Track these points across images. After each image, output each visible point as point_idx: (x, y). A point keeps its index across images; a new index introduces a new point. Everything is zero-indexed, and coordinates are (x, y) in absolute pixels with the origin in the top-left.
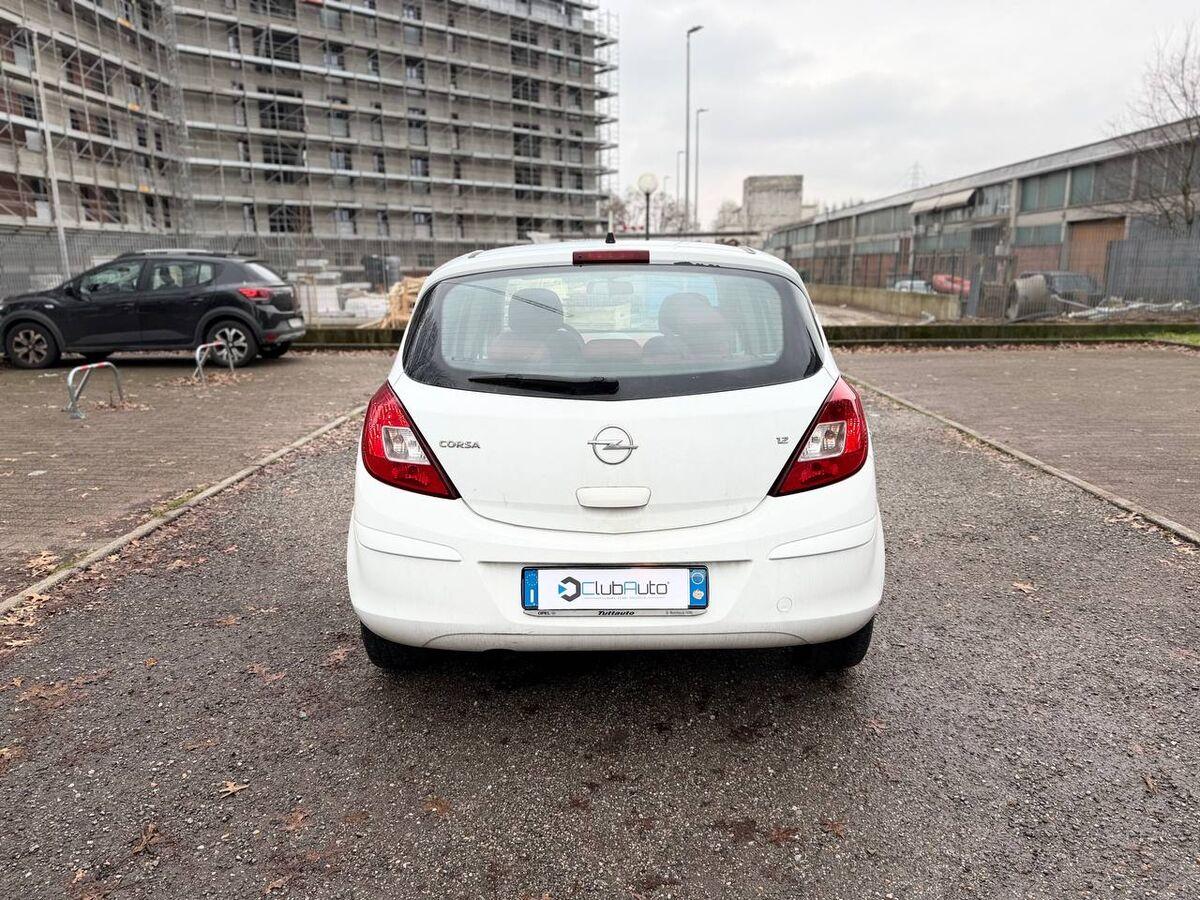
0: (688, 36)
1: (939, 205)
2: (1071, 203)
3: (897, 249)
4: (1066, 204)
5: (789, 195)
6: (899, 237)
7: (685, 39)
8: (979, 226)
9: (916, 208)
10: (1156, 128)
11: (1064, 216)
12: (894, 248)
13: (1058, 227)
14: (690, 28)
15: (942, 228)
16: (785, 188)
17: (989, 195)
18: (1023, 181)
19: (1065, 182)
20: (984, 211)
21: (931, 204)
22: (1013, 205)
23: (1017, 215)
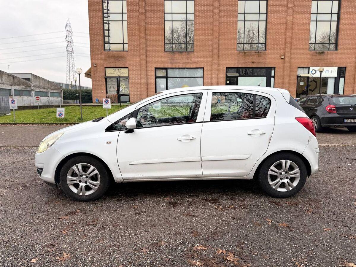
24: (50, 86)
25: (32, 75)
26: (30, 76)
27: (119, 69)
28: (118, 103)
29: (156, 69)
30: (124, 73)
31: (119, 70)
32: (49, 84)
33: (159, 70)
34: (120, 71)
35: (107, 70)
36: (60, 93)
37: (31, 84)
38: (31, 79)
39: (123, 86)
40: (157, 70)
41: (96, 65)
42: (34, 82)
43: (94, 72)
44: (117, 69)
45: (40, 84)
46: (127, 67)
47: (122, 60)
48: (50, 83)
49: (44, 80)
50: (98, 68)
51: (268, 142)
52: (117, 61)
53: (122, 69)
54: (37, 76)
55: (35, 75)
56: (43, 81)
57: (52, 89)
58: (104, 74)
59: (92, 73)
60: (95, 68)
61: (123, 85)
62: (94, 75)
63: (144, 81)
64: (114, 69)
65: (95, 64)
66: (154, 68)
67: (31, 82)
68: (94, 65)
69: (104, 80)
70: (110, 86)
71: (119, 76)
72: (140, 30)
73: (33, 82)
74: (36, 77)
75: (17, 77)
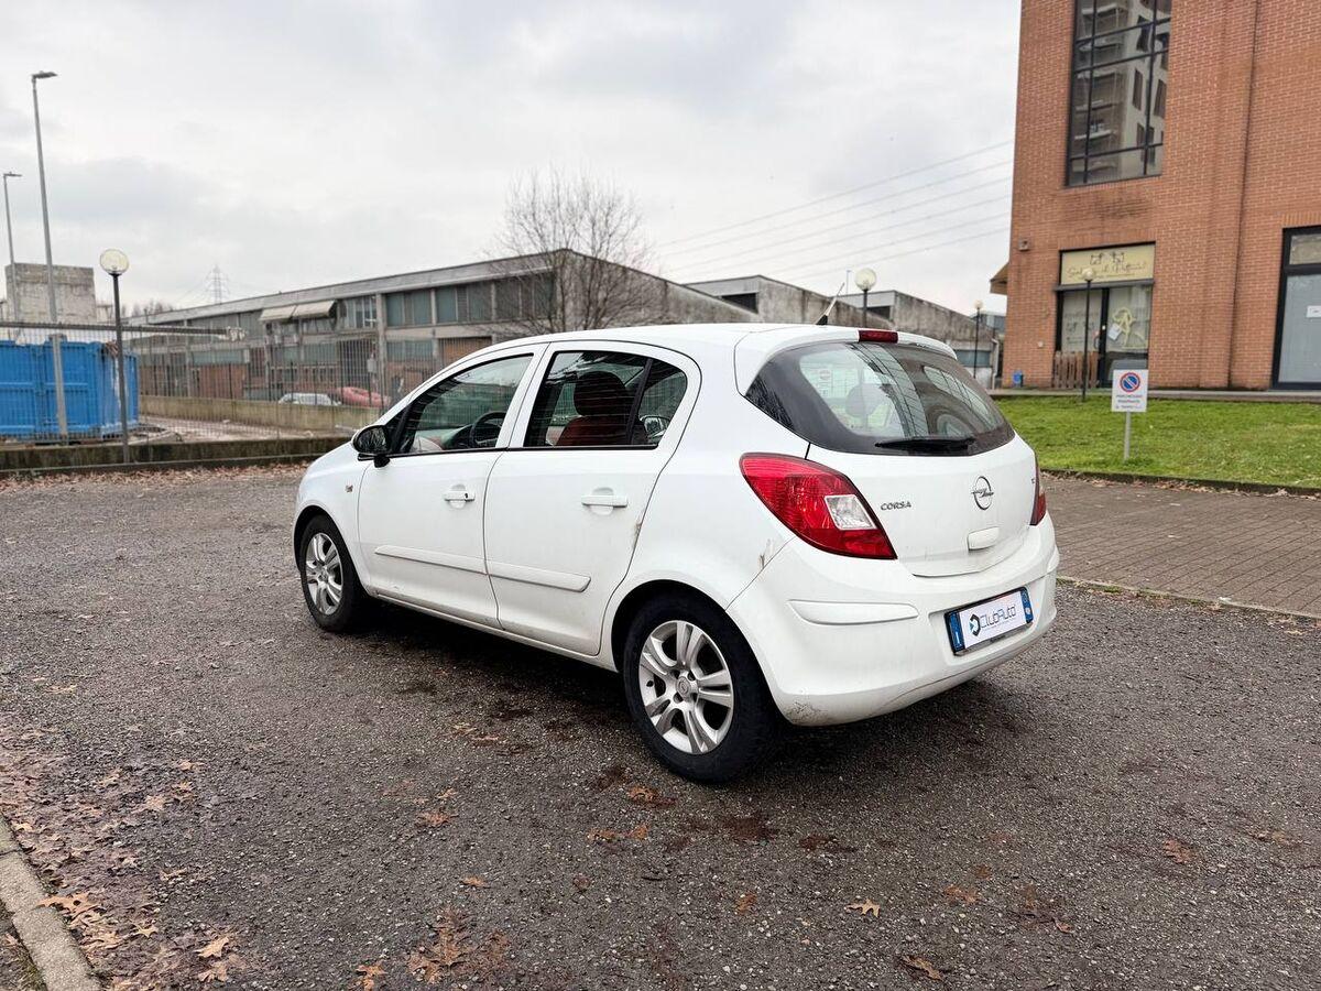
0: (34, 82)
1: (296, 314)
2: (438, 321)
3: (247, 360)
4: (434, 321)
5: (77, 291)
6: (249, 346)
7: (31, 84)
8: (343, 339)
9: (267, 315)
10: (516, 258)
11: (434, 333)
12: (243, 358)
13: (429, 342)
14: (37, 72)
15: (301, 340)
16: (69, 281)
17: (352, 308)
18: (387, 296)
19: (430, 299)
20: (348, 323)
21: (287, 313)
22: (380, 318)
23: (385, 330)
24: (953, 329)
25: (898, 294)
26: (888, 301)
27: (1118, 251)
28: (1098, 387)
29: (1288, 233)
30: (1139, 264)
31: (1114, 255)
32: (950, 324)
33: (1305, 237)
34: (1121, 258)
35: (1069, 260)
36: (989, 352)
37: (890, 324)
38: (891, 309)
39: (1125, 318)
40: (1294, 238)
41: (1026, 248)
42: (900, 318)
43: (1019, 271)
44: (1107, 253)
45: (919, 324)
46: (1150, 239)
47: (1132, 213)
48: (954, 319)
49: (937, 310)
50: (1037, 255)
51: (633, 542)
52: (1109, 222)
53: (1129, 252)
54: (912, 298)
55: (907, 297)
56: (933, 311)
57: (959, 340)
58: (1053, 276)
59: (1012, 278)
60: (1024, 260)
61: (1126, 314)
62: (1019, 283)
63: (1221, 293)
64: (1097, 253)
65: (1025, 243)
66: (1281, 233)
67: (892, 321)
68: (1021, 249)
69: (1053, 300)
70: (1073, 320)
71: (1089, 282)
72: (1223, 76)
73: (897, 320)
74: (907, 300)
75: (848, 306)
